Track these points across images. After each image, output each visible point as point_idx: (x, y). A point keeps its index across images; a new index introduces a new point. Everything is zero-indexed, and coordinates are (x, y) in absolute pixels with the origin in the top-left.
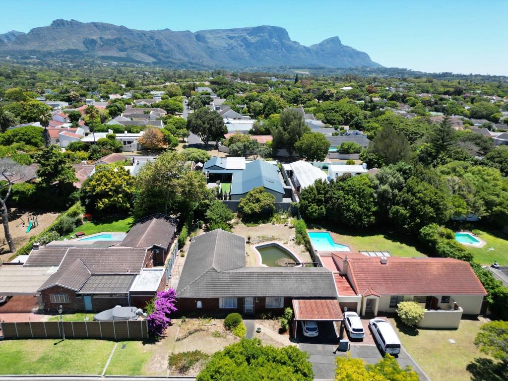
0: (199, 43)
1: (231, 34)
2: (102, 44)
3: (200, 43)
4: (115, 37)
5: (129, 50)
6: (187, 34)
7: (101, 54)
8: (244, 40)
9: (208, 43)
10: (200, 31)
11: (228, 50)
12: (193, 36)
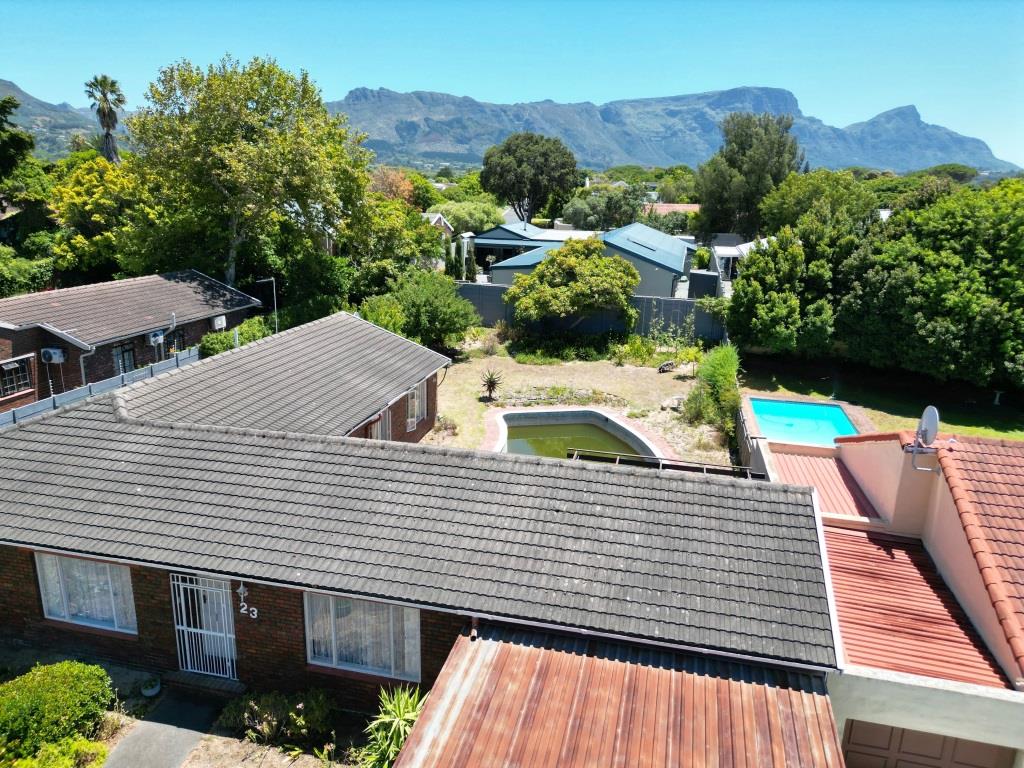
0: (607, 125)
1: (674, 106)
2: (427, 129)
3: (610, 126)
4: (451, 117)
5: (474, 140)
6: (586, 109)
7: (424, 148)
8: (700, 117)
9: (625, 124)
10: (611, 103)
11: (664, 138)
12: (598, 113)
